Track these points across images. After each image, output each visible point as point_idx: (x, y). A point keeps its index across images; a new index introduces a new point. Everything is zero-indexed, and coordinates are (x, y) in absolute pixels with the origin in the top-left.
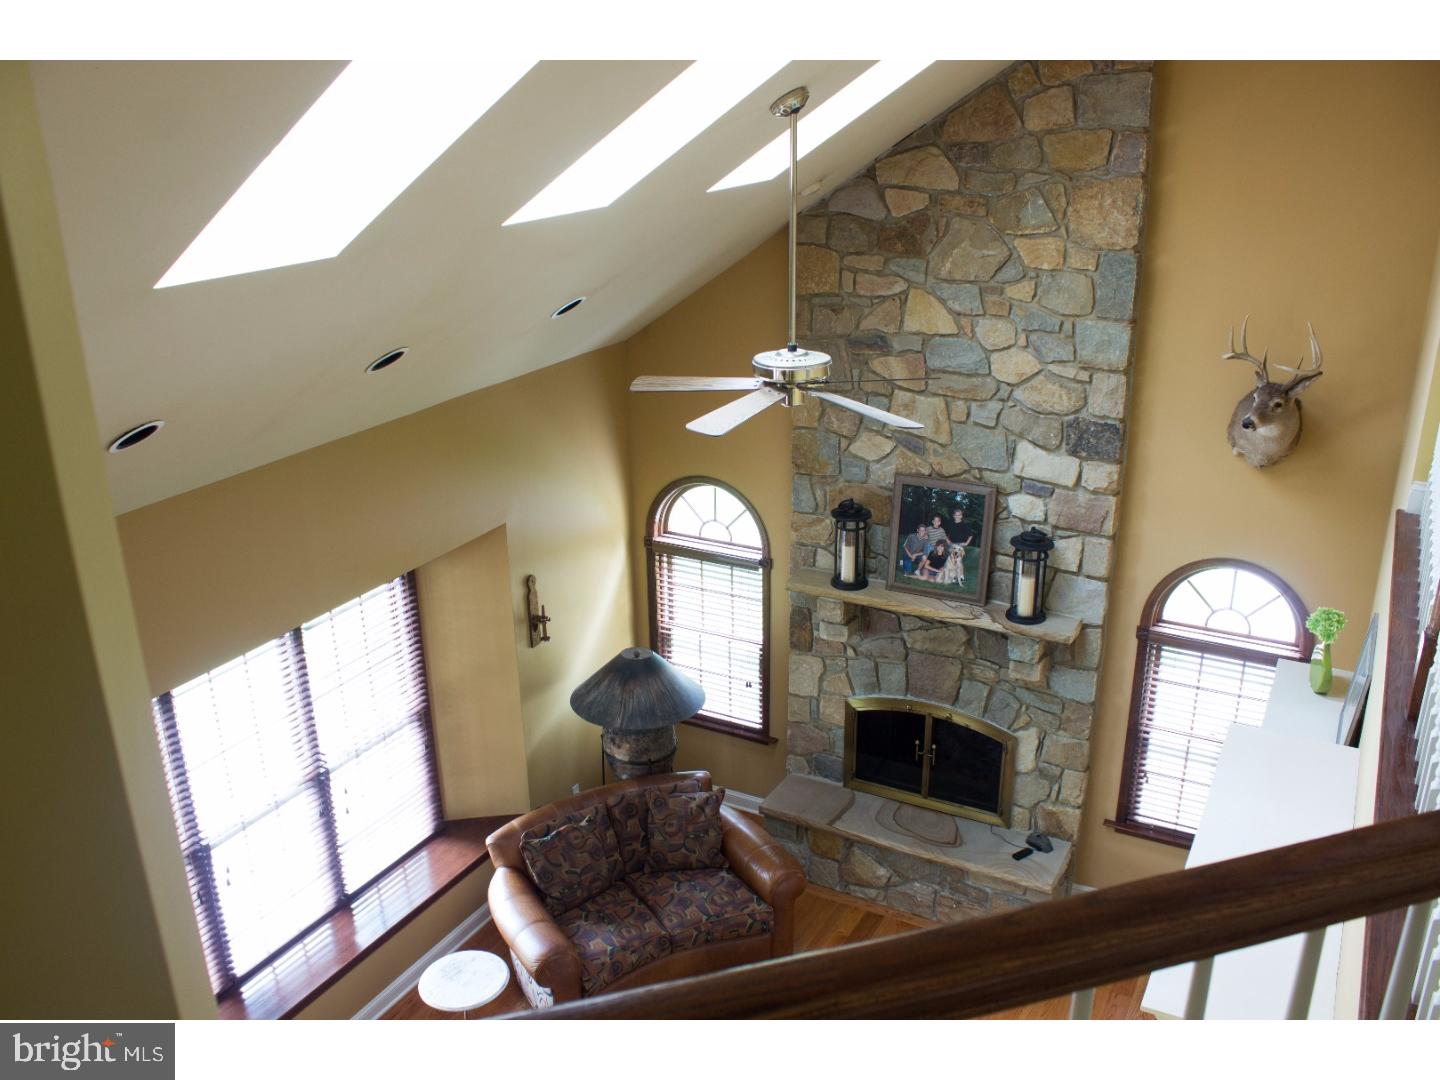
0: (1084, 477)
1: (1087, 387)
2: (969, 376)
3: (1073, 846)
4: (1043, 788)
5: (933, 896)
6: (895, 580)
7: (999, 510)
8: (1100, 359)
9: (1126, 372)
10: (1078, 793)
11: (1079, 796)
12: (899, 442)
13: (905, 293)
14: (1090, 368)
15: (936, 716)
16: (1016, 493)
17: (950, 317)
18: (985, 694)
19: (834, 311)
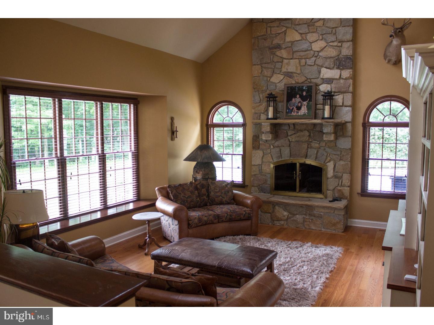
0: (342, 75)
1: (341, 48)
2: (305, 51)
3: (348, 201)
4: (336, 182)
5: (303, 219)
6: (286, 116)
7: (317, 90)
8: (344, 38)
9: (352, 41)
10: (348, 181)
11: (349, 182)
12: (285, 75)
13: (286, 31)
14: (341, 42)
15: (300, 162)
16: (322, 84)
17: (299, 35)
18: (316, 152)
19: (265, 40)
